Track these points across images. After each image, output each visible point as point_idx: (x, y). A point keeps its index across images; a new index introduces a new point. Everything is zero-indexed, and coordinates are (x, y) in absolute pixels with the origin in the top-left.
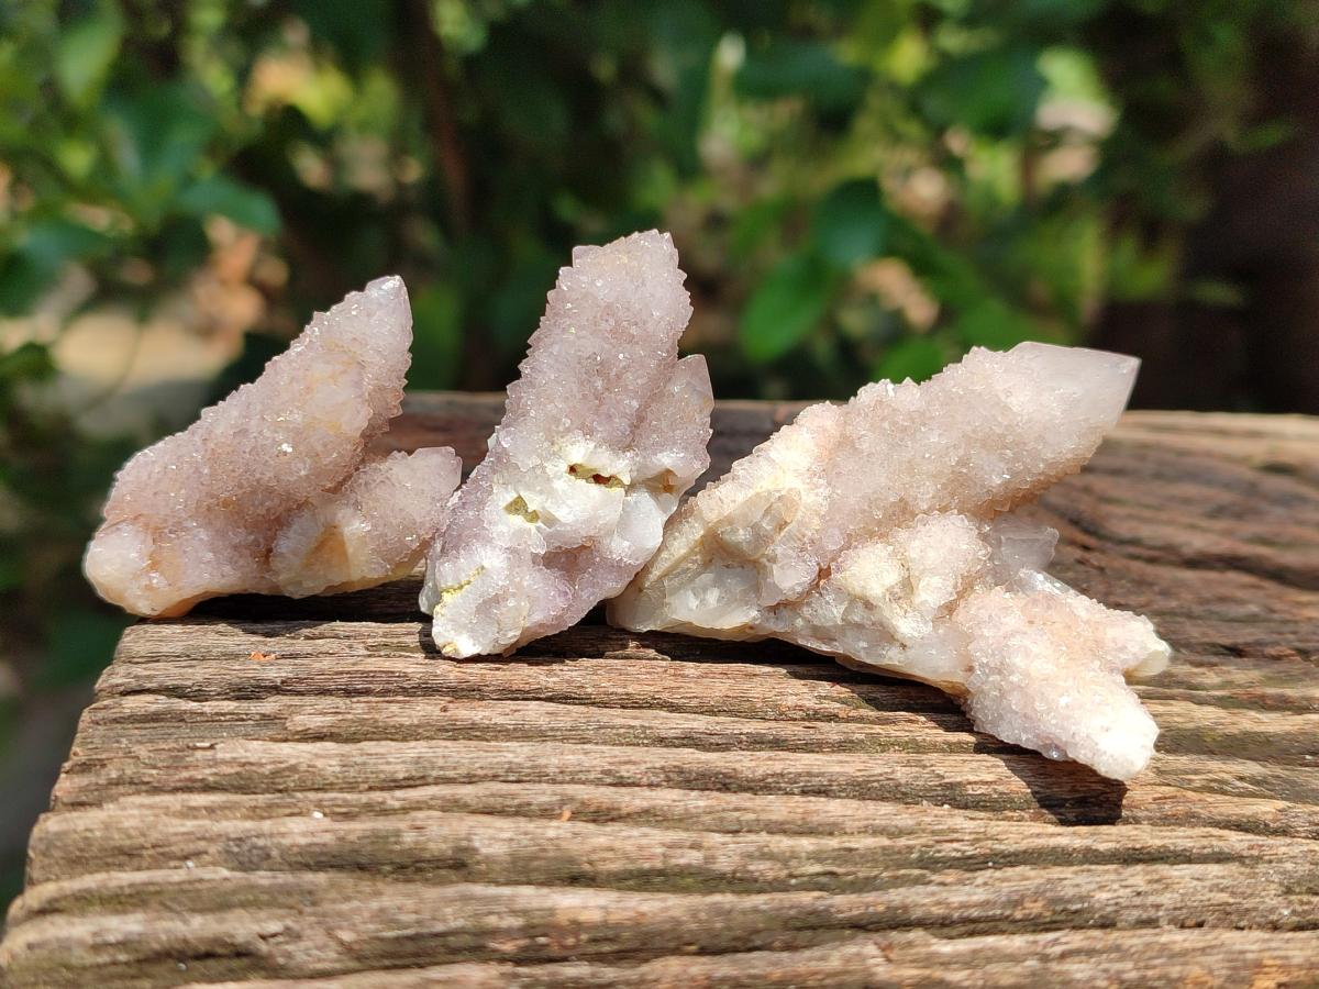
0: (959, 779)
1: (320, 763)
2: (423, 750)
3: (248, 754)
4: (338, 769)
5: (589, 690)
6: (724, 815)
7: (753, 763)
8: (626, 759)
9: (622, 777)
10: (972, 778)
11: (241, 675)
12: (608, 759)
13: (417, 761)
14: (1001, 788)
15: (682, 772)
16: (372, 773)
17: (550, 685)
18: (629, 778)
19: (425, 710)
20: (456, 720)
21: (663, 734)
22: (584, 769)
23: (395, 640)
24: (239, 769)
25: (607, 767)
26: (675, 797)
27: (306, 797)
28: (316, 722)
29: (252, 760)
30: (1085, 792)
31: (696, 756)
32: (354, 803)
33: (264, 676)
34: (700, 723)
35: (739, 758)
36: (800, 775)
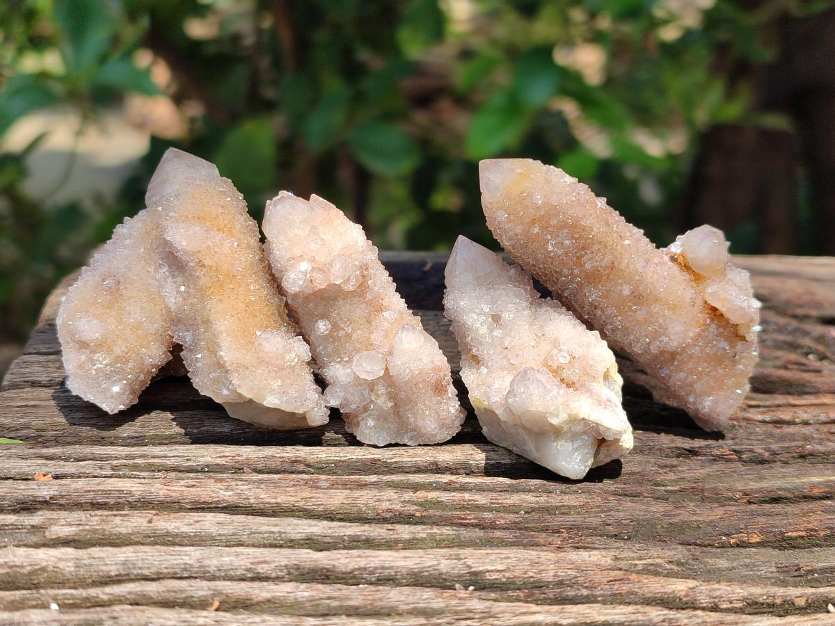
0: (481, 569)
1: (61, 565)
2: (130, 555)
3: (16, 559)
4: (73, 569)
5: (252, 501)
6: (319, 602)
7: (347, 560)
8: (263, 559)
9: (258, 573)
10: (490, 568)
11: (24, 493)
12: (251, 560)
13: (124, 563)
14: (508, 575)
15: (299, 569)
16: (95, 572)
17: (226, 498)
18: (262, 573)
19: (136, 522)
20: (157, 530)
21: (293, 537)
22: (234, 568)
23: (131, 462)
24: (8, 570)
25: (249, 566)
26: (289, 590)
27: (47, 593)
28: (65, 532)
29: (17, 564)
30: (563, 576)
31: (310, 555)
32: (78, 597)
33: (39, 494)
34: (318, 528)
35: (339, 556)
36: (376, 568)
